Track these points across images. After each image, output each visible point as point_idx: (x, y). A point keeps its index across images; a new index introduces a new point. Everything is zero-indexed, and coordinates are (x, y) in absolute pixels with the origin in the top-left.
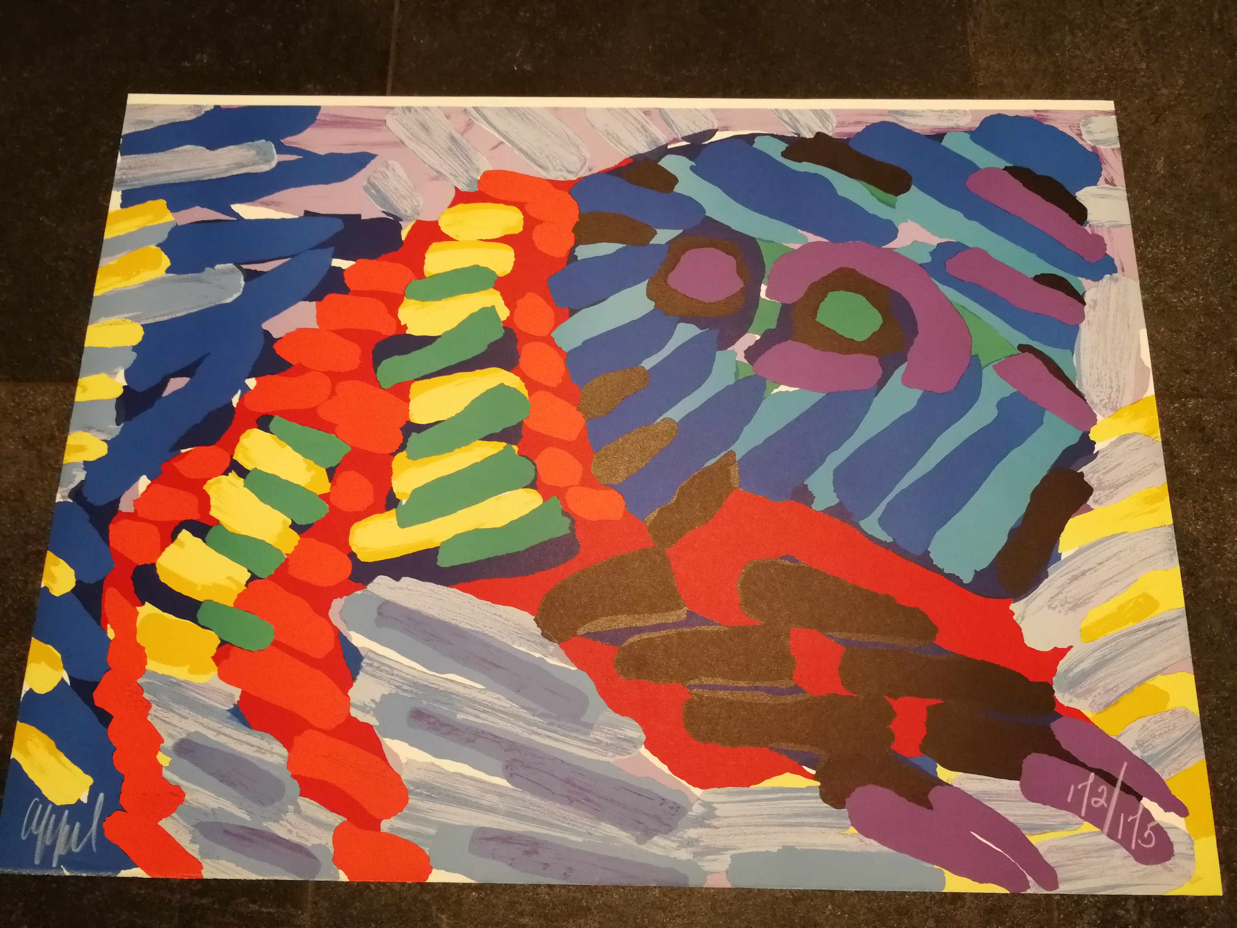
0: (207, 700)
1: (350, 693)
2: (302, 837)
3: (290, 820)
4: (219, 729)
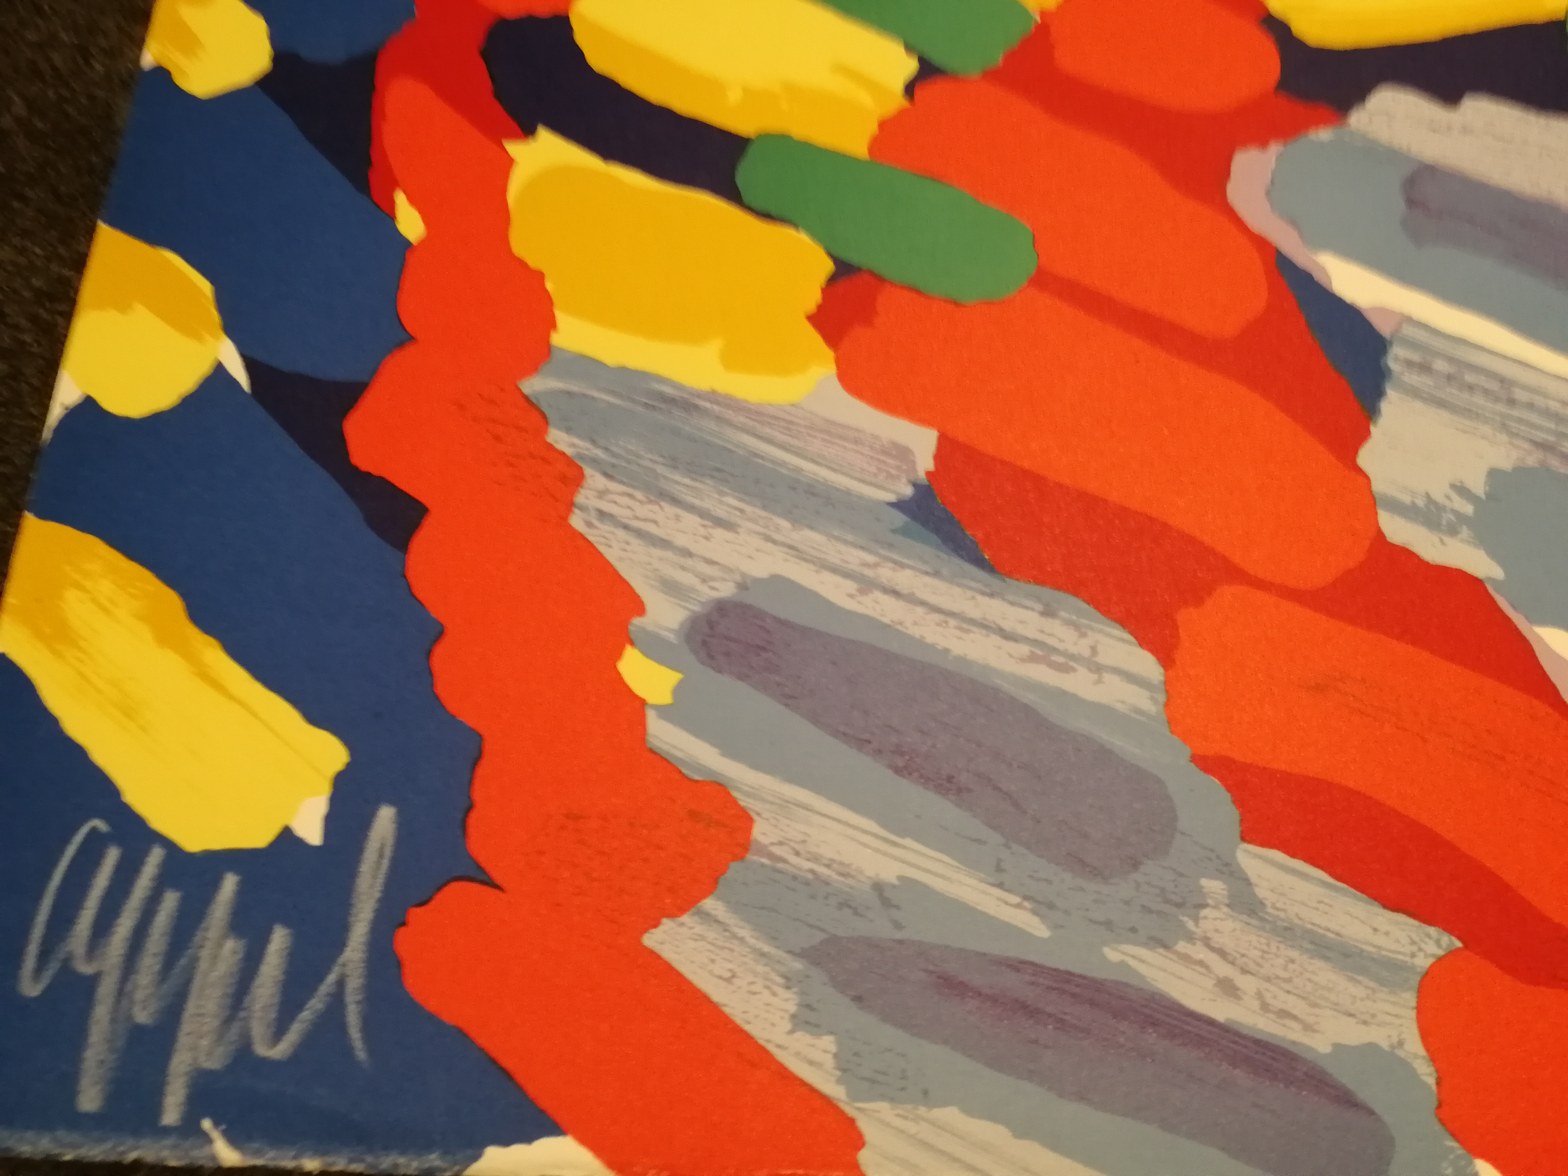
0: (808, 466)
1: (1365, 458)
2: (1284, 1014)
3: (1218, 940)
4: (869, 572)
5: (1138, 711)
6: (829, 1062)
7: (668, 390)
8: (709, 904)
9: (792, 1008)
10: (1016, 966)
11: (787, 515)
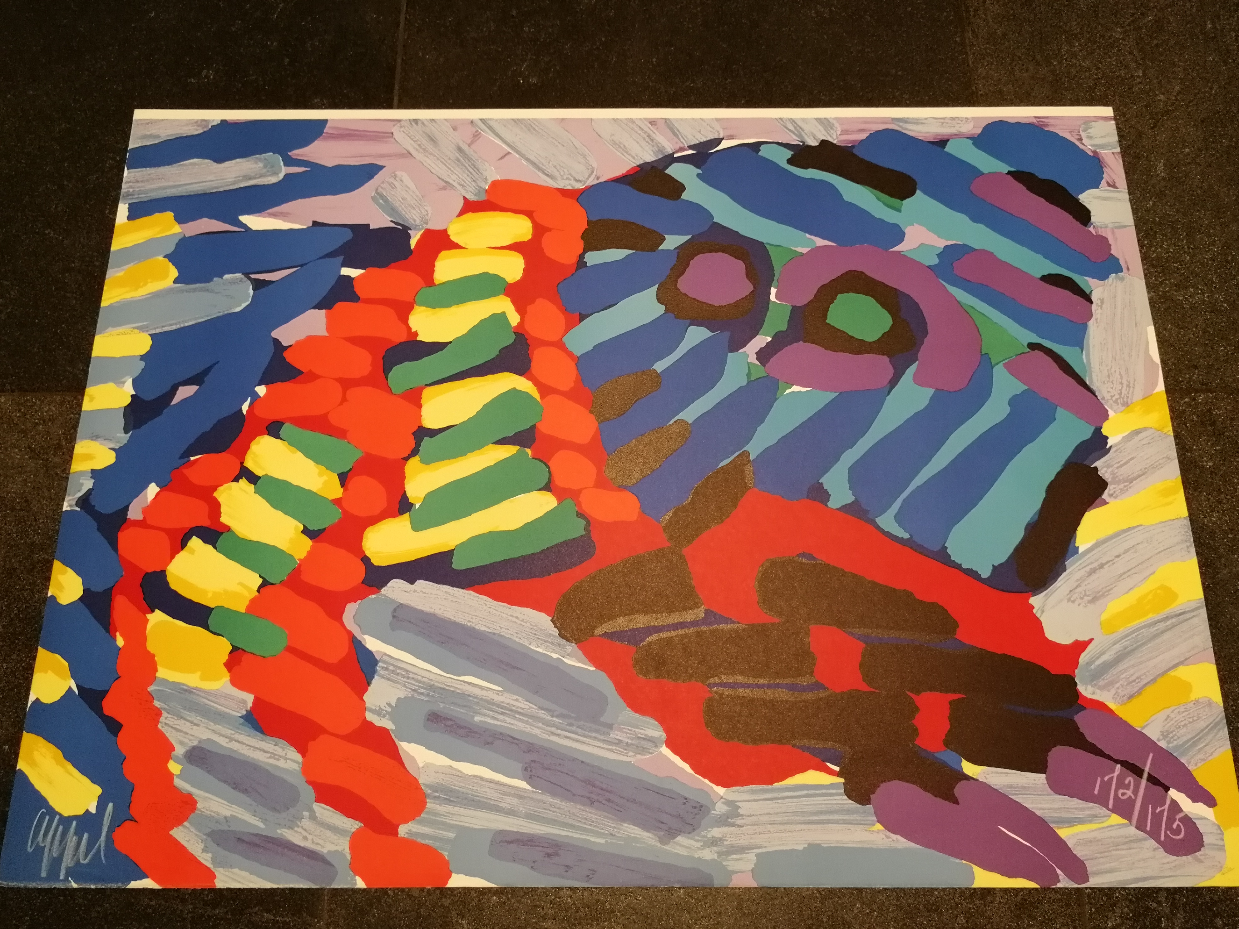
0: (219, 707)
1: (365, 697)
2: (317, 844)
3: (305, 827)
4: (233, 736)
5: (295, 770)
6: (210, 859)
7: (185, 687)
8: (186, 824)
9: (202, 847)
10: (256, 835)
11: (213, 721)
